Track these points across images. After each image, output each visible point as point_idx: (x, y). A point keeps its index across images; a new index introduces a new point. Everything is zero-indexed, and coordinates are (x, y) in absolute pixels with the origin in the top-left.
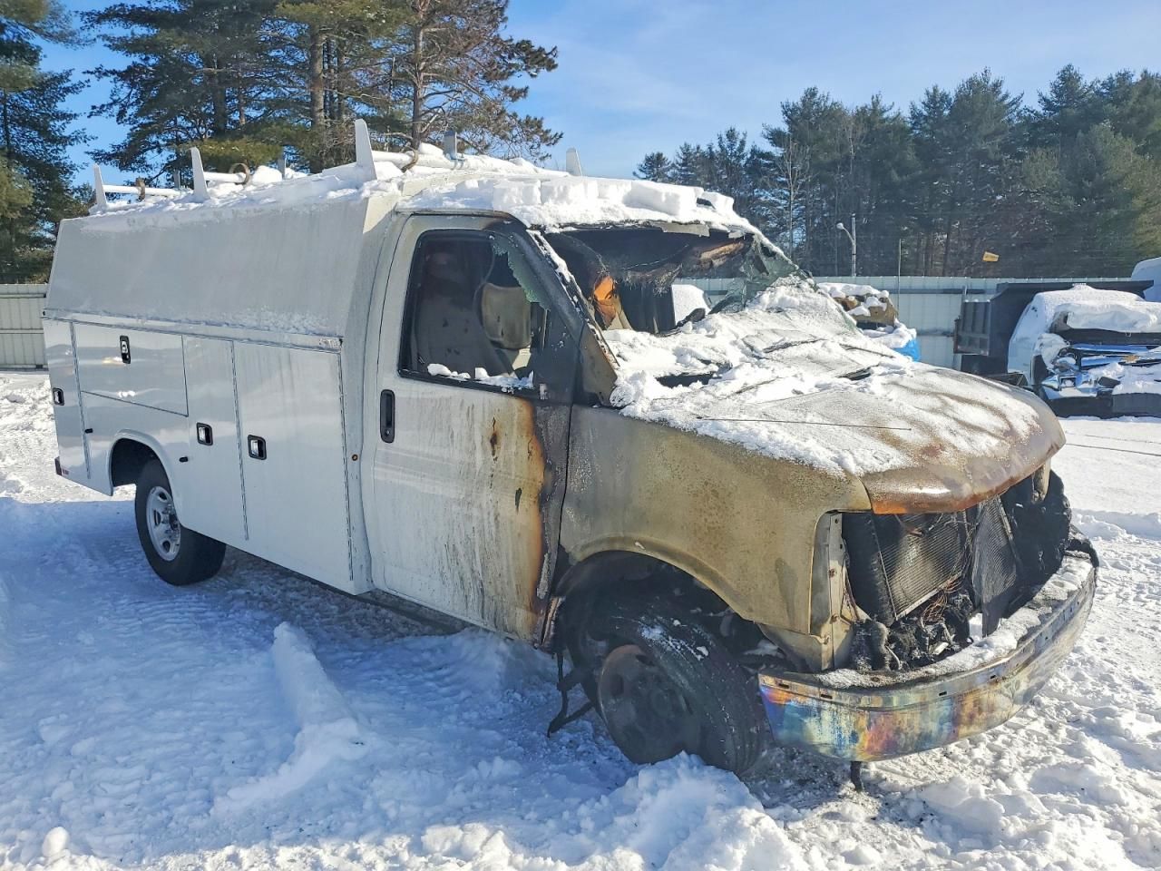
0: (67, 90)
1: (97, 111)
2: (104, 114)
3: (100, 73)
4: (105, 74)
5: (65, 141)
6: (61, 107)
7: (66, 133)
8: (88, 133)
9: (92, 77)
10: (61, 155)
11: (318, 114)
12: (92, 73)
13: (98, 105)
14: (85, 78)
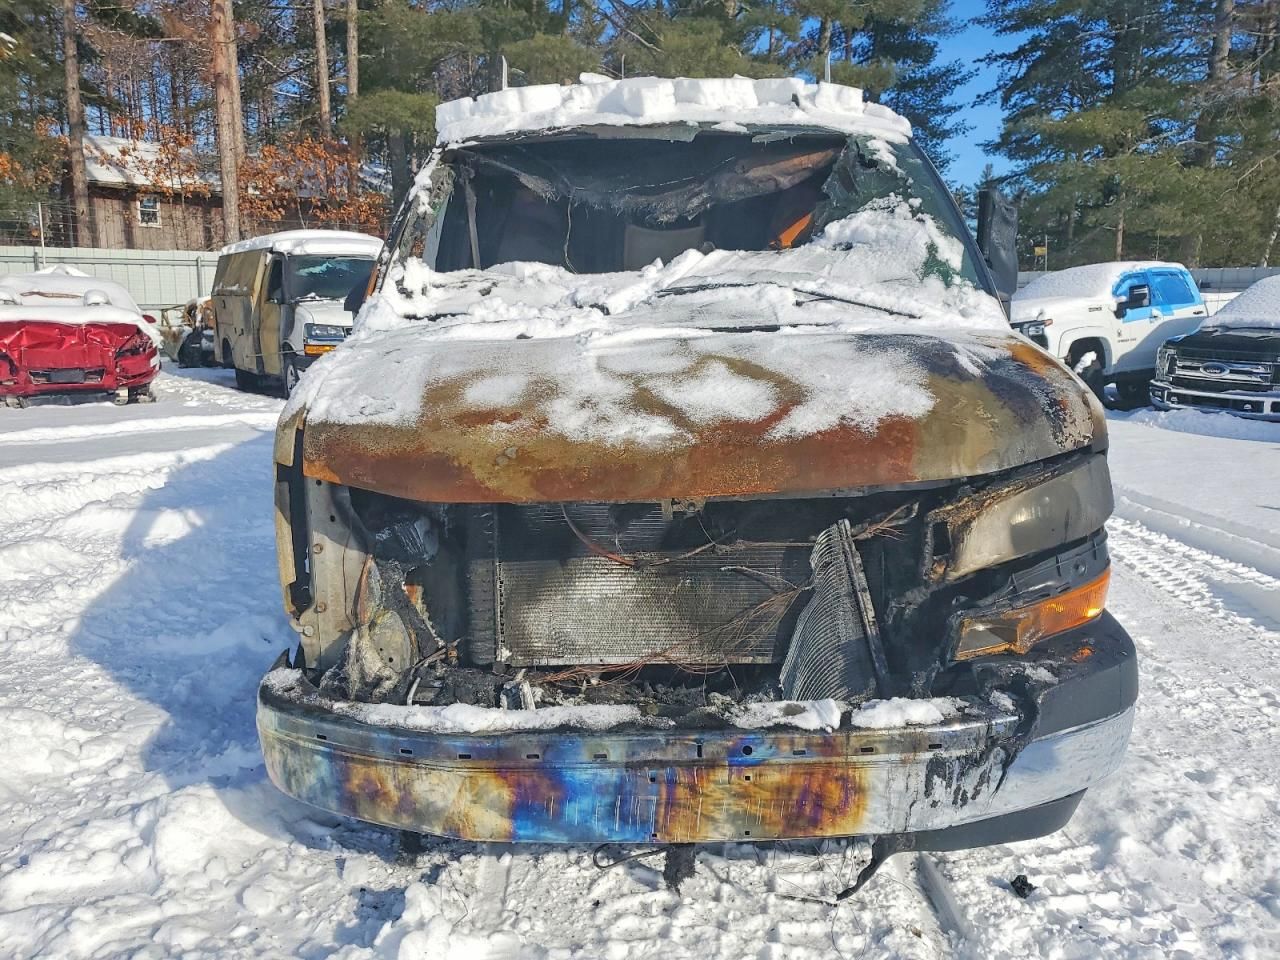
0: (956, 82)
1: (981, 99)
2: (987, 102)
3: (990, 59)
4: (995, 60)
5: (945, 134)
6: (946, 101)
7: (947, 127)
8: (967, 124)
9: (982, 65)
10: (939, 149)
11: (1219, 64)
12: (981, 61)
13: (983, 93)
14: (973, 67)
